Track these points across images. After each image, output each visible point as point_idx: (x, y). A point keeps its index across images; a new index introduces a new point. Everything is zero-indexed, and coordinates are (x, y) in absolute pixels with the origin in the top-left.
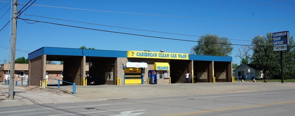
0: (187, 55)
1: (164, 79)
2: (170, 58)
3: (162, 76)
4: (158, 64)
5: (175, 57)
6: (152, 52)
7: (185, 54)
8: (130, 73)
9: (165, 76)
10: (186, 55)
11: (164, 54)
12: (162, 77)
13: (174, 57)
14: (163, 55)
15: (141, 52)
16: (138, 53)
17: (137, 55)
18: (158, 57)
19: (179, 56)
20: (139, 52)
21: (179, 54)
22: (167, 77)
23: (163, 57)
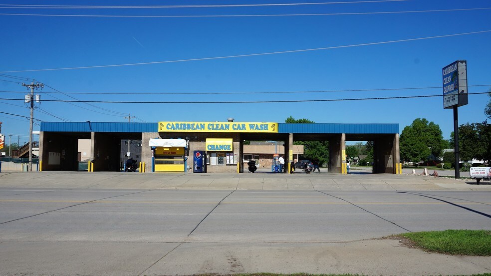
0: (270, 124)
1: (227, 165)
2: (231, 130)
3: (223, 160)
4: (209, 141)
5: (242, 129)
6: (196, 123)
7: (264, 123)
8: (165, 154)
9: (228, 161)
10: (267, 125)
11: (219, 125)
12: (223, 162)
13: (240, 129)
14: (217, 127)
15: (174, 123)
16: (169, 124)
17: (168, 128)
18: (206, 130)
19: (251, 127)
20: (171, 123)
21: (251, 123)
22: (232, 163)
23: (216, 129)
